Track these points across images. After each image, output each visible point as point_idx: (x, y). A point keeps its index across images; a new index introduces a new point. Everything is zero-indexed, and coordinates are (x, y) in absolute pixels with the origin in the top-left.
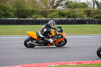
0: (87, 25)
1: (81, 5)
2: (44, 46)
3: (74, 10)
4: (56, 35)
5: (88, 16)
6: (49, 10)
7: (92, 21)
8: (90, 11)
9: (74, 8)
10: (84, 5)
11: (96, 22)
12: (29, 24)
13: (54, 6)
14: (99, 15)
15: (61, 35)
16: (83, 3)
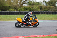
0: (40, 15)
1: (37, 3)
2: (26, 26)
3: (33, 6)
4: (33, 20)
5: (41, 10)
6: (19, 6)
7: (43, 12)
8: (42, 7)
9: (32, 5)
10: (38, 4)
11: (45, 13)
12: (7, 14)
13: (21, 4)
14: (47, 9)
15: (36, 20)
16: (38, 2)
